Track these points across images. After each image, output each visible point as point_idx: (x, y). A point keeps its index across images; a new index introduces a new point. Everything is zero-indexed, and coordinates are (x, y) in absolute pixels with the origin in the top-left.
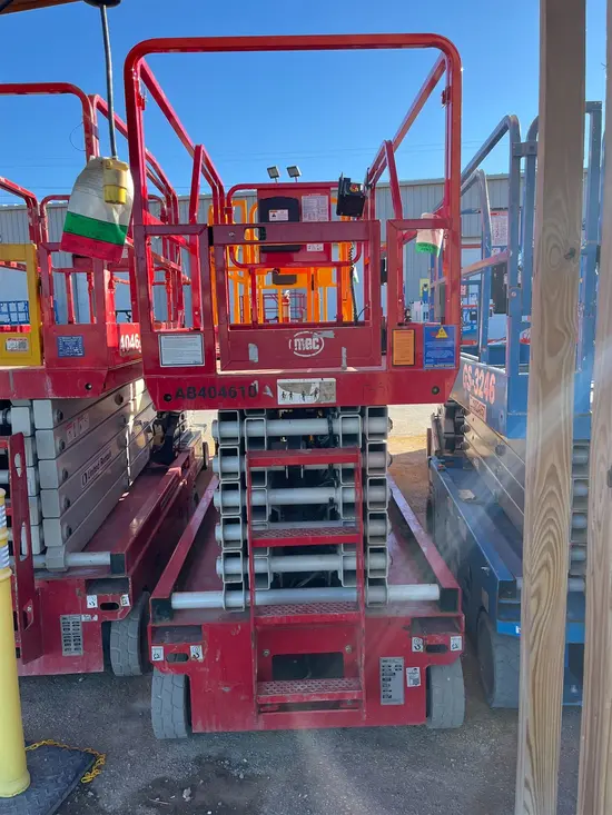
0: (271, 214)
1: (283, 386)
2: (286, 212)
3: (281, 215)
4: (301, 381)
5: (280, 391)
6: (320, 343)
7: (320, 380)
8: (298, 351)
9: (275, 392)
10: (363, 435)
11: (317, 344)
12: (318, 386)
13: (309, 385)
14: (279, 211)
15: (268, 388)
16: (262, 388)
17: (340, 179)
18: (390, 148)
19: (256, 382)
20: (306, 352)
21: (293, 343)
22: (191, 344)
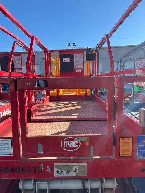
0: (64, 60)
1: (58, 167)
2: (69, 59)
3: (67, 60)
4: (68, 164)
5: (56, 169)
6: (78, 144)
7: (78, 164)
8: (66, 148)
9: (53, 170)
10: (102, 189)
11: (76, 144)
12: (77, 167)
13: (72, 166)
14: (67, 59)
15: (48, 168)
16: (45, 168)
17: (87, 48)
18: (108, 37)
19: (42, 165)
20: (70, 148)
21: (63, 143)
22: (5, 144)
